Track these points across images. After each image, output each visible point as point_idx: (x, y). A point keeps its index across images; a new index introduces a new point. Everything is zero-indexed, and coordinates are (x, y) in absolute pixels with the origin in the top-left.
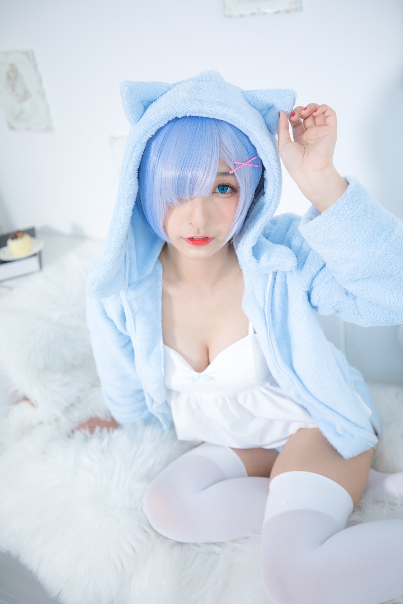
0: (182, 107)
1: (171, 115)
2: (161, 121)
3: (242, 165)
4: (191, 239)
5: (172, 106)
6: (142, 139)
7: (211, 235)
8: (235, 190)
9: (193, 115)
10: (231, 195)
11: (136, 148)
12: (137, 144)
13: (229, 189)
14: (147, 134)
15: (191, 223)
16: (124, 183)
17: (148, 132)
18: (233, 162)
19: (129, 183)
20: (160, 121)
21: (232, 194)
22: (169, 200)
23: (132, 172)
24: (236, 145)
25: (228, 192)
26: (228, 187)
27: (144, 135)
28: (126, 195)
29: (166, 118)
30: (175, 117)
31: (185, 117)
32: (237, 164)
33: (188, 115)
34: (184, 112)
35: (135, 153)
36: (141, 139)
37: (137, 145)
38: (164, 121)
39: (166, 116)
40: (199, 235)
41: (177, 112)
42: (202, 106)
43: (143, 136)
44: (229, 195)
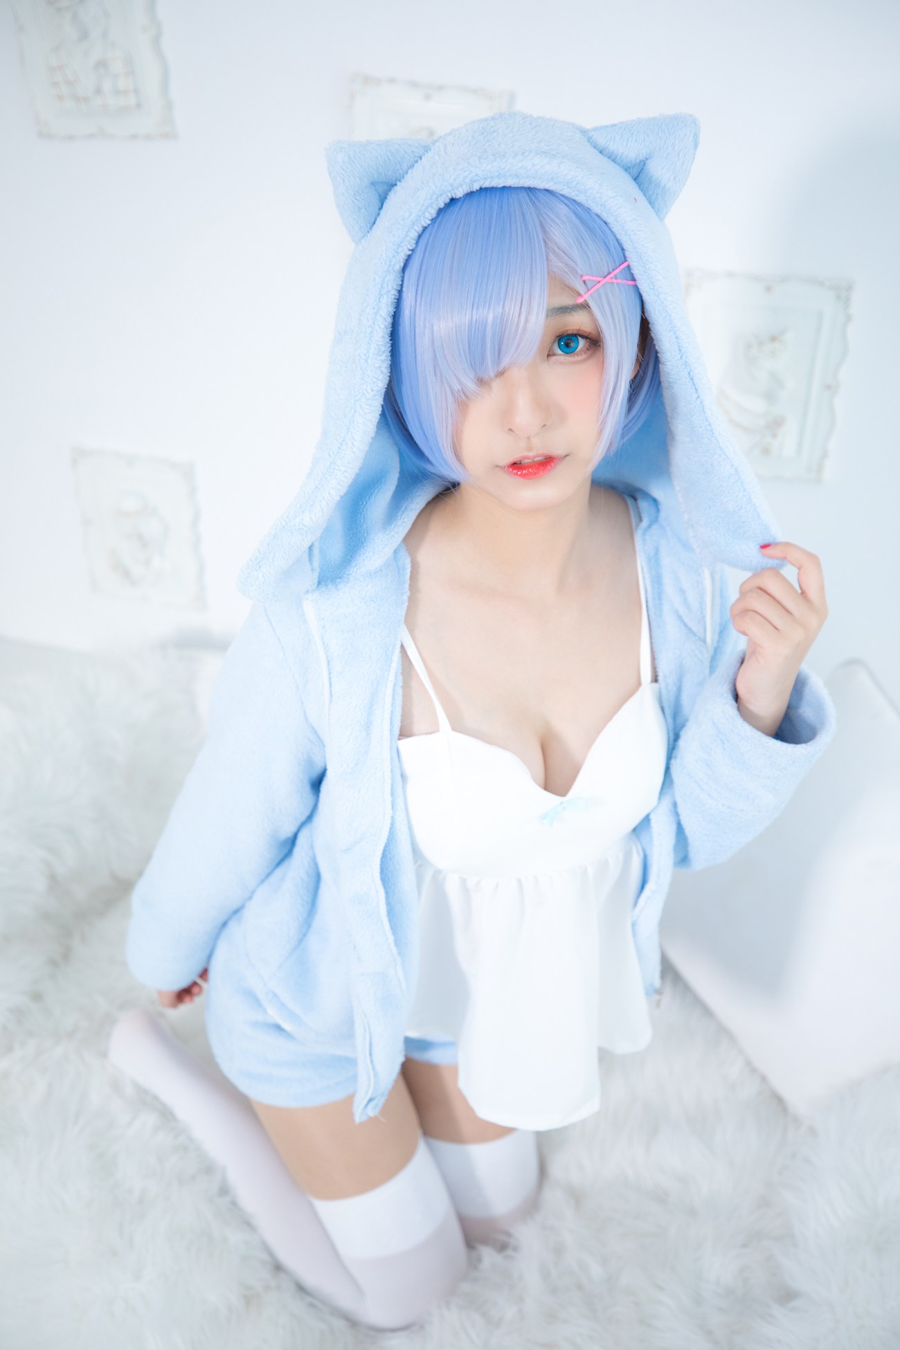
0: (462, 170)
1: (441, 195)
2: (424, 213)
3: (599, 282)
4: (516, 466)
5: (440, 175)
6: (394, 265)
7: (557, 451)
8: (595, 342)
9: (487, 184)
10: (587, 355)
11: (385, 286)
12: (386, 276)
13: (582, 343)
14: (400, 249)
15: (511, 430)
16: (366, 365)
17: (403, 244)
18: (582, 276)
19: (377, 365)
20: (420, 213)
21: (590, 352)
22: (457, 387)
23: (381, 340)
24: (581, 240)
25: (581, 350)
26: (580, 339)
27: (396, 254)
28: (369, 391)
29: (431, 205)
30: (450, 197)
31: (470, 194)
32: (590, 280)
33: (476, 187)
34: (468, 181)
35: (385, 297)
36: (392, 263)
37: (386, 280)
38: (429, 213)
39: (431, 199)
40: (531, 454)
41: (452, 185)
42: (504, 160)
43: (394, 256)
44: (584, 356)
